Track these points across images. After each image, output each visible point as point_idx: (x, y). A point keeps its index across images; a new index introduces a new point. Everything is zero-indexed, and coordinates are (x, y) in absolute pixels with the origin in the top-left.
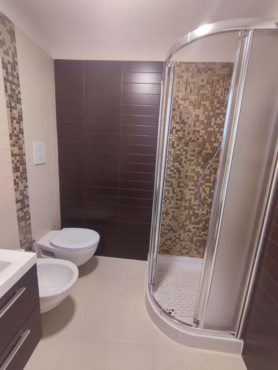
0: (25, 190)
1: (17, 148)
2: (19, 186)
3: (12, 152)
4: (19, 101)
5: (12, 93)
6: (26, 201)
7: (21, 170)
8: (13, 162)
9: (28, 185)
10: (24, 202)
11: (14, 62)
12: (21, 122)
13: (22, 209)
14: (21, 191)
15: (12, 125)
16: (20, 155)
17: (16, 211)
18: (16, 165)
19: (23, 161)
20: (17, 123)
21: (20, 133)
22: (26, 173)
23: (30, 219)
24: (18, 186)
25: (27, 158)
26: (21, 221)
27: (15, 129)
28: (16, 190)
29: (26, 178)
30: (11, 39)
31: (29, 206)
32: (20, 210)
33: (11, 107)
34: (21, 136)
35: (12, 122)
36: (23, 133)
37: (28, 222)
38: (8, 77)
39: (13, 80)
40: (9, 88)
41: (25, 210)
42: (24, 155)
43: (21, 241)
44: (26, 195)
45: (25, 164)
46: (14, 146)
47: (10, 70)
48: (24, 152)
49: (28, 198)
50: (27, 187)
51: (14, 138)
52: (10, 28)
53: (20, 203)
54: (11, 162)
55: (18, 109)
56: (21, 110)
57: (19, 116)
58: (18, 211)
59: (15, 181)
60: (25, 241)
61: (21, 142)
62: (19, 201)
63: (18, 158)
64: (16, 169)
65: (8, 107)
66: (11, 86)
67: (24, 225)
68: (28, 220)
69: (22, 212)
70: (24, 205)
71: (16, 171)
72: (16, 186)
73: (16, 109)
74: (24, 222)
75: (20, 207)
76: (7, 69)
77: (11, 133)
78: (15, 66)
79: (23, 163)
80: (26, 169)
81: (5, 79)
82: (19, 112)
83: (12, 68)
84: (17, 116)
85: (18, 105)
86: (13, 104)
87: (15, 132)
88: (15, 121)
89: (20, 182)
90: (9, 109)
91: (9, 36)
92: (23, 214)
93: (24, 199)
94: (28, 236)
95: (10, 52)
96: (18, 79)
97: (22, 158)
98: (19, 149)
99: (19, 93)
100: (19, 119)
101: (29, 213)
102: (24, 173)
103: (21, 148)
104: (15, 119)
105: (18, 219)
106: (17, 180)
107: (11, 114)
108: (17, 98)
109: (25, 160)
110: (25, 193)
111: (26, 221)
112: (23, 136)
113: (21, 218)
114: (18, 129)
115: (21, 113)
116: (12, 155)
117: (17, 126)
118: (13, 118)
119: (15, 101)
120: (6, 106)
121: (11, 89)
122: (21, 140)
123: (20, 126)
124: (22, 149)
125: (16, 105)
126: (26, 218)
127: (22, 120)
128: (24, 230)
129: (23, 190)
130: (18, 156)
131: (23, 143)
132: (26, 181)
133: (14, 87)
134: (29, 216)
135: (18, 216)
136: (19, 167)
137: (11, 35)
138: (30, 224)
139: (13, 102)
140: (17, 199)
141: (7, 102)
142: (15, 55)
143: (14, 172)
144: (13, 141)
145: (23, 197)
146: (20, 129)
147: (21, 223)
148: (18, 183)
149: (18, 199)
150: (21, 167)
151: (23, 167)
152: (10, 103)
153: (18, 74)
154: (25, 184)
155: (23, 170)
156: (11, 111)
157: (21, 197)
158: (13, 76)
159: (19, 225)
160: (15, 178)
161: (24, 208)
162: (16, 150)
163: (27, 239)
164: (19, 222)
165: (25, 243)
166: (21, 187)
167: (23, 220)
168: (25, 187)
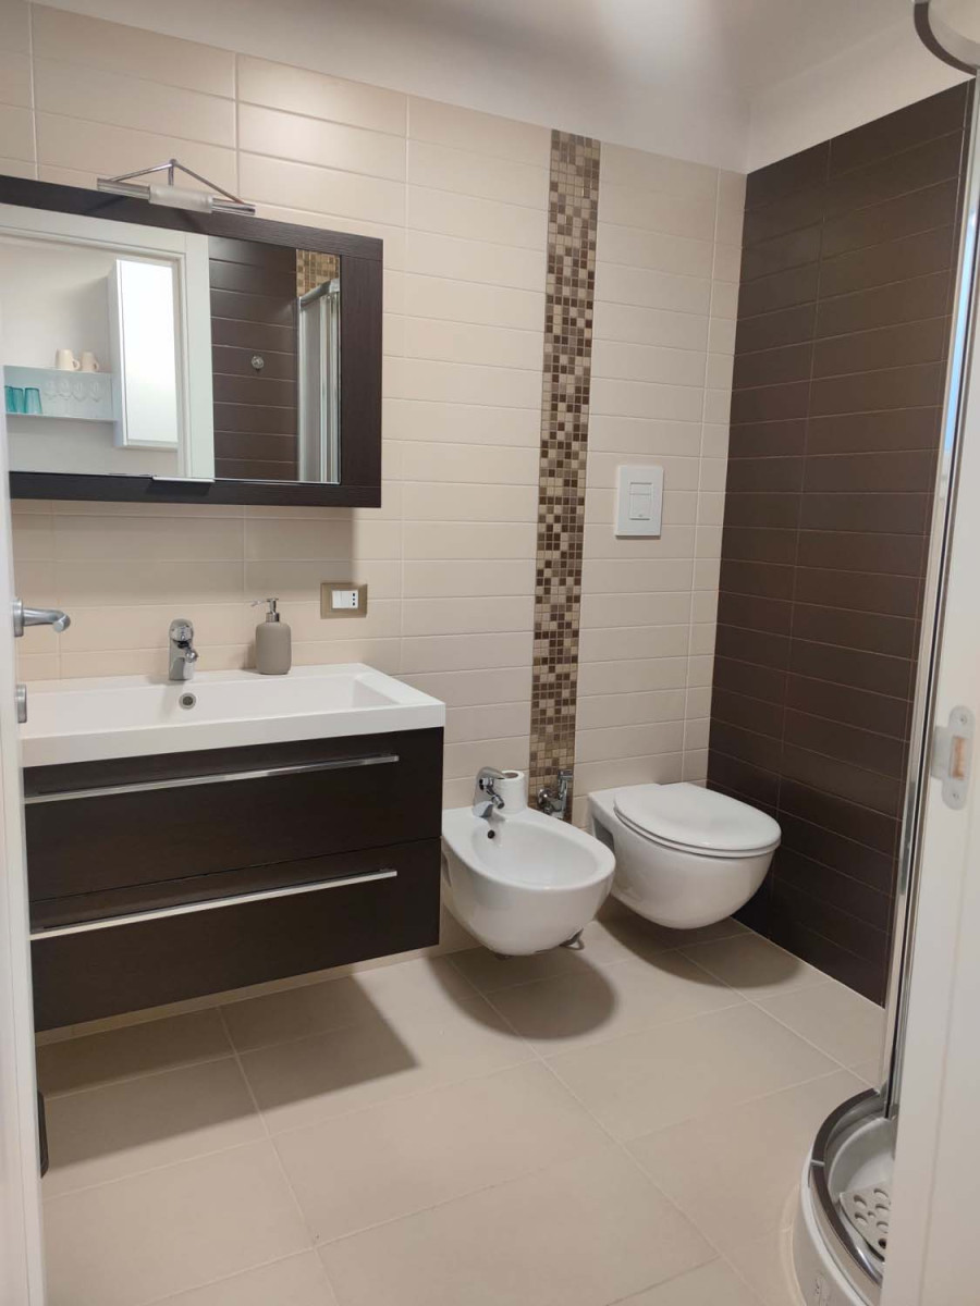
1: (560, 481)
2: (552, 591)
3: (542, 490)
4: (584, 347)
5: (564, 331)
6: (567, 642)
7: (564, 546)
8: (542, 519)
9: (582, 597)
10: (561, 643)
11: (584, 245)
12: (583, 407)
13: (552, 660)
14: (554, 607)
15: (554, 417)
16: (567, 501)
17: (531, 662)
18: (550, 528)
19: (573, 520)
20: (569, 409)
21: (576, 438)
22: (580, 556)
23: (573, 702)
24: (547, 591)
25: (590, 514)
26: (544, 697)
27: (561, 427)
28: (539, 600)
29: (579, 573)
30: (586, 187)
31: (575, 659)
32: (545, 661)
33: (556, 369)
34: (575, 446)
35: (554, 408)
36: (585, 438)
37: (565, 710)
38: (559, 290)
39: (575, 293)
40: (558, 320)
41: (560, 668)
42: (582, 501)
43: (533, 757)
44: (569, 625)
45: (581, 529)
46: (552, 474)
47: (567, 272)
48: (579, 494)
49: (576, 634)
50: (577, 599)
51: (552, 453)
52: (587, 160)
53: (546, 642)
54: (536, 518)
55: (579, 371)
56: (587, 371)
57: (578, 390)
58: (536, 662)
59: (540, 573)
60: (549, 763)
61: (574, 464)
62: (546, 635)
63: (558, 509)
64: (548, 540)
65: (546, 369)
66: (566, 311)
67: (550, 713)
68: (566, 702)
69: (552, 670)
70: (560, 652)
71: (549, 547)
72: (542, 588)
73: (572, 372)
74: (551, 702)
75: (546, 654)
76: (560, 271)
77: (547, 437)
78: (585, 255)
79: (574, 525)
80: (580, 547)
82: (578, 379)
83: (575, 263)
84: (570, 390)
85: (578, 359)
86: (564, 360)
87: (561, 436)
88: (562, 406)
89: (555, 581)
90: (549, 376)
91: (580, 181)
92: (552, 678)
93: (561, 635)
94: (560, 752)
95: (577, 222)
96: (591, 286)
97: (573, 511)
98: (566, 483)
99: (589, 324)
100: (578, 399)
101: (574, 684)
102: (572, 556)
103: (571, 482)
104: (563, 398)
105: (535, 687)
106: (548, 573)
107: (554, 388)
108: (580, 342)
109: (582, 517)
110: (568, 617)
111: (558, 703)
112: (585, 449)
113: (544, 686)
114: (569, 427)
115: (587, 381)
116: (542, 501)
117: (566, 418)
118: (556, 398)
119: (572, 349)
120: (541, 366)
121: (565, 321)
122: (577, 459)
123: (577, 419)
124: (575, 484)
125: (572, 361)
126: (559, 694)
127: (586, 401)
128: (550, 729)
129: (562, 606)
130: (558, 502)
131: (583, 465)
132: (578, 582)
133: (573, 312)
134: (574, 693)
135: (536, 678)
136: (558, 537)
137: (587, 174)
138: (573, 718)
139: (564, 352)
140: (538, 625)
141: (546, 356)
142: (591, 223)
143: (540, 548)
144: (551, 463)
145: (560, 626)
146: (576, 427)
147: (543, 703)
148: (548, 581)
149: (544, 628)
150: (564, 536)
151: (571, 538)
152: (556, 359)
153: (591, 275)
154: (570, 590)
155: (571, 546)
156: (555, 379)
157: (553, 626)
158: (575, 284)
159: (535, 705)
160: (542, 566)
161: (560, 661)
162: (556, 487)
163: (556, 762)
164: (535, 696)
165: (548, 772)
166: (558, 594)
167: (551, 696)
168: (569, 599)
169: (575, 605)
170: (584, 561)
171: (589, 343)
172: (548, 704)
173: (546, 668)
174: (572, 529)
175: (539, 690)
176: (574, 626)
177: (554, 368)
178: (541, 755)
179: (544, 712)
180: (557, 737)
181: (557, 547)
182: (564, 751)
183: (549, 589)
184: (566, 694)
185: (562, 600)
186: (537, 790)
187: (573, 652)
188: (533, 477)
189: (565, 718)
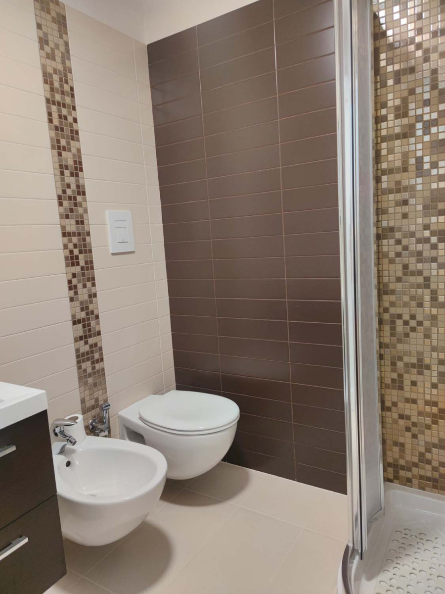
0: (91, 302)
1: (73, 222)
2: (79, 293)
3: (63, 228)
4: (74, 135)
5: (61, 123)
6: (93, 323)
7: (82, 263)
8: (65, 247)
9: (97, 293)
10: (89, 325)
11: (65, 70)
12: (80, 173)
13: (86, 337)
14: (82, 303)
15: (63, 180)
16: (79, 234)
17: (73, 341)
18: (71, 252)
19: (85, 246)
20: (72, 175)
21: (79, 194)
22: (92, 268)
23: (102, 360)
24: (76, 293)
25: (94, 240)
26: (84, 361)
27: (69, 186)
28: (72, 300)
29: (93, 279)
30: (60, 31)
31: (99, 333)
32: (81, 338)
34: (79, 198)
35: (62, 173)
36: (84, 193)
37: (98, 366)
38: (53, 96)
39: (63, 99)
40: (55, 116)
41: (91, 341)
42: (88, 234)
43: (83, 401)
44: (92, 312)
45: (90, 251)
46: (67, 217)
47: (56, 85)
48: (86, 229)
49: (97, 317)
50: (95, 295)
51: (66, 203)
52: (58, 14)
53: (80, 326)
54: (62, 247)
55: (74, 150)
56: (79, 151)
57: (75, 162)
58: (76, 340)
59: (70, 282)
60: (93, 402)
61: (80, 210)
62: (79, 322)
63: (75, 240)
64: (72, 260)
65: (53, 148)
66: (59, 111)
67: (89, 370)
68: (97, 361)
69: (86, 343)
70: (90, 330)
71: (73, 265)
72: (72, 292)
73: (70, 150)
74: (89, 363)
75: (81, 333)
76: (52, 84)
77: (60, 193)
78: (66, 76)
79: (86, 249)
80: (92, 262)
81: (48, 101)
82: (74, 155)
83: (61, 80)
84: (70, 163)
85: (72, 142)
86: (63, 142)
87: (69, 192)
88: (67, 173)
89: (80, 286)
90: (56, 152)
91: (55, 26)
92: (87, 348)
93: (89, 319)
94: (98, 394)
95: (58, 54)
96: (73, 96)
97: (84, 240)
98: (77, 222)
99: (75, 120)
100: (76, 168)
101: (101, 349)
102: (87, 269)
103: (80, 222)
104: (67, 168)
105: (78, 356)
106: (75, 281)
107: (60, 160)
108: (72, 131)
109: (90, 244)
110: (91, 307)
111: (93, 363)
112: (85, 200)
113: (83, 354)
114: (73, 187)
115: (80, 157)
116: (64, 235)
117: (72, 180)
118: (63, 167)
119: (67, 136)
120: (49, 146)
121: (60, 116)
122: (81, 207)
123: (77, 181)
124: (82, 223)
125: (68, 143)
126: (93, 357)
127: (81, 170)
128: (90, 380)
129: (86, 302)
130: (74, 236)
131: (86, 211)
132: (94, 285)
133: (64, 111)
134: (101, 354)
135: (77, 350)
136: (77, 257)
137: (59, 23)
138: (103, 370)
139: (63, 138)
140: (73, 316)
141: (52, 139)
142: (66, 56)
143: (67, 265)
144: (65, 209)
145: (87, 314)
146: (78, 187)
147: (84, 365)
148: (76, 287)
149: (78, 317)
150: (81, 257)
151: (85, 257)
152: (58, 141)
153: (72, 89)
154: (90, 290)
155: (86, 263)
156: (60, 154)
157: (83, 315)
158: (63, 93)
159: (79, 368)
160: (70, 277)
161: (90, 337)
162: (71, 225)
163: (97, 400)
164: (79, 362)
165: (93, 408)
166: (83, 294)
167: (88, 359)
168: (90, 296)
169: (94, 299)
170: (95, 270)
171: (77, 132)
172: (87, 365)
173: (82, 342)
174: (86, 252)
175: (81, 357)
176: (95, 313)
177: (58, 148)
178: (87, 398)
179: (85, 371)
180: (95, 385)
181: (78, 264)
182: (100, 392)
183: (77, 291)
184: (97, 356)
185: (86, 297)
186: (88, 421)
187: (97, 329)
188: (56, 219)
189: (98, 371)
